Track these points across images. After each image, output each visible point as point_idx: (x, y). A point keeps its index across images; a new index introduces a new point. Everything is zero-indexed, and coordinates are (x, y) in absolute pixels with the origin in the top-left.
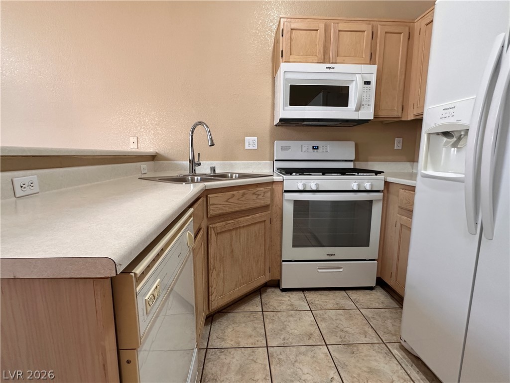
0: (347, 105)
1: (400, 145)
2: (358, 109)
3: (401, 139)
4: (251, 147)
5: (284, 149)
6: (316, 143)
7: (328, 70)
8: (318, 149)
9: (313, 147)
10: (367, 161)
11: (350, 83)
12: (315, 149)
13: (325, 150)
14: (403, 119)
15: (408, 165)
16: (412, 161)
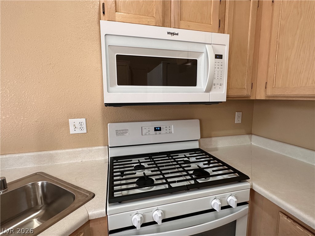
1: (240, 119)
3: (241, 113)
4: (78, 131)
5: (119, 133)
6: (158, 124)
7: (170, 37)
8: (160, 130)
9: (155, 128)
10: (211, 137)
11: (198, 57)
12: (158, 130)
13: (168, 131)
15: (247, 137)
16: (250, 133)
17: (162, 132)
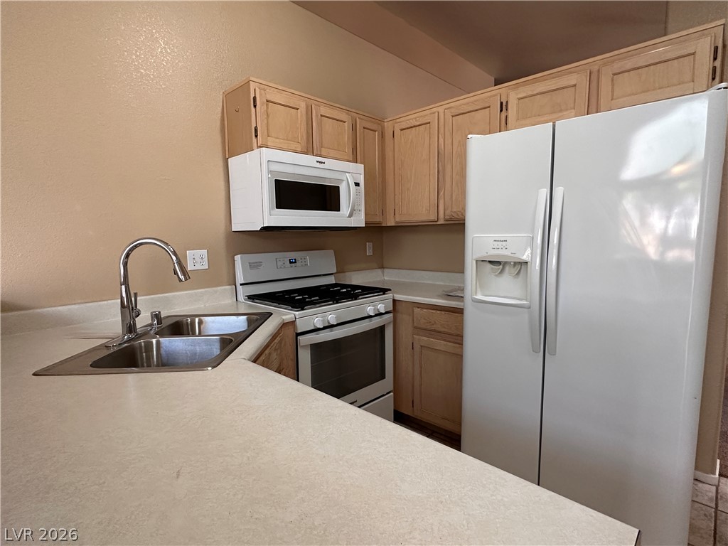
0: (338, 209)
1: (371, 251)
2: (350, 216)
3: (372, 243)
4: (198, 267)
5: (254, 266)
6: (293, 255)
7: (319, 165)
8: (295, 262)
9: (290, 260)
10: (344, 272)
11: (340, 183)
12: (293, 262)
13: (304, 263)
14: (383, 225)
15: (379, 271)
16: (382, 267)
17: (298, 264)
